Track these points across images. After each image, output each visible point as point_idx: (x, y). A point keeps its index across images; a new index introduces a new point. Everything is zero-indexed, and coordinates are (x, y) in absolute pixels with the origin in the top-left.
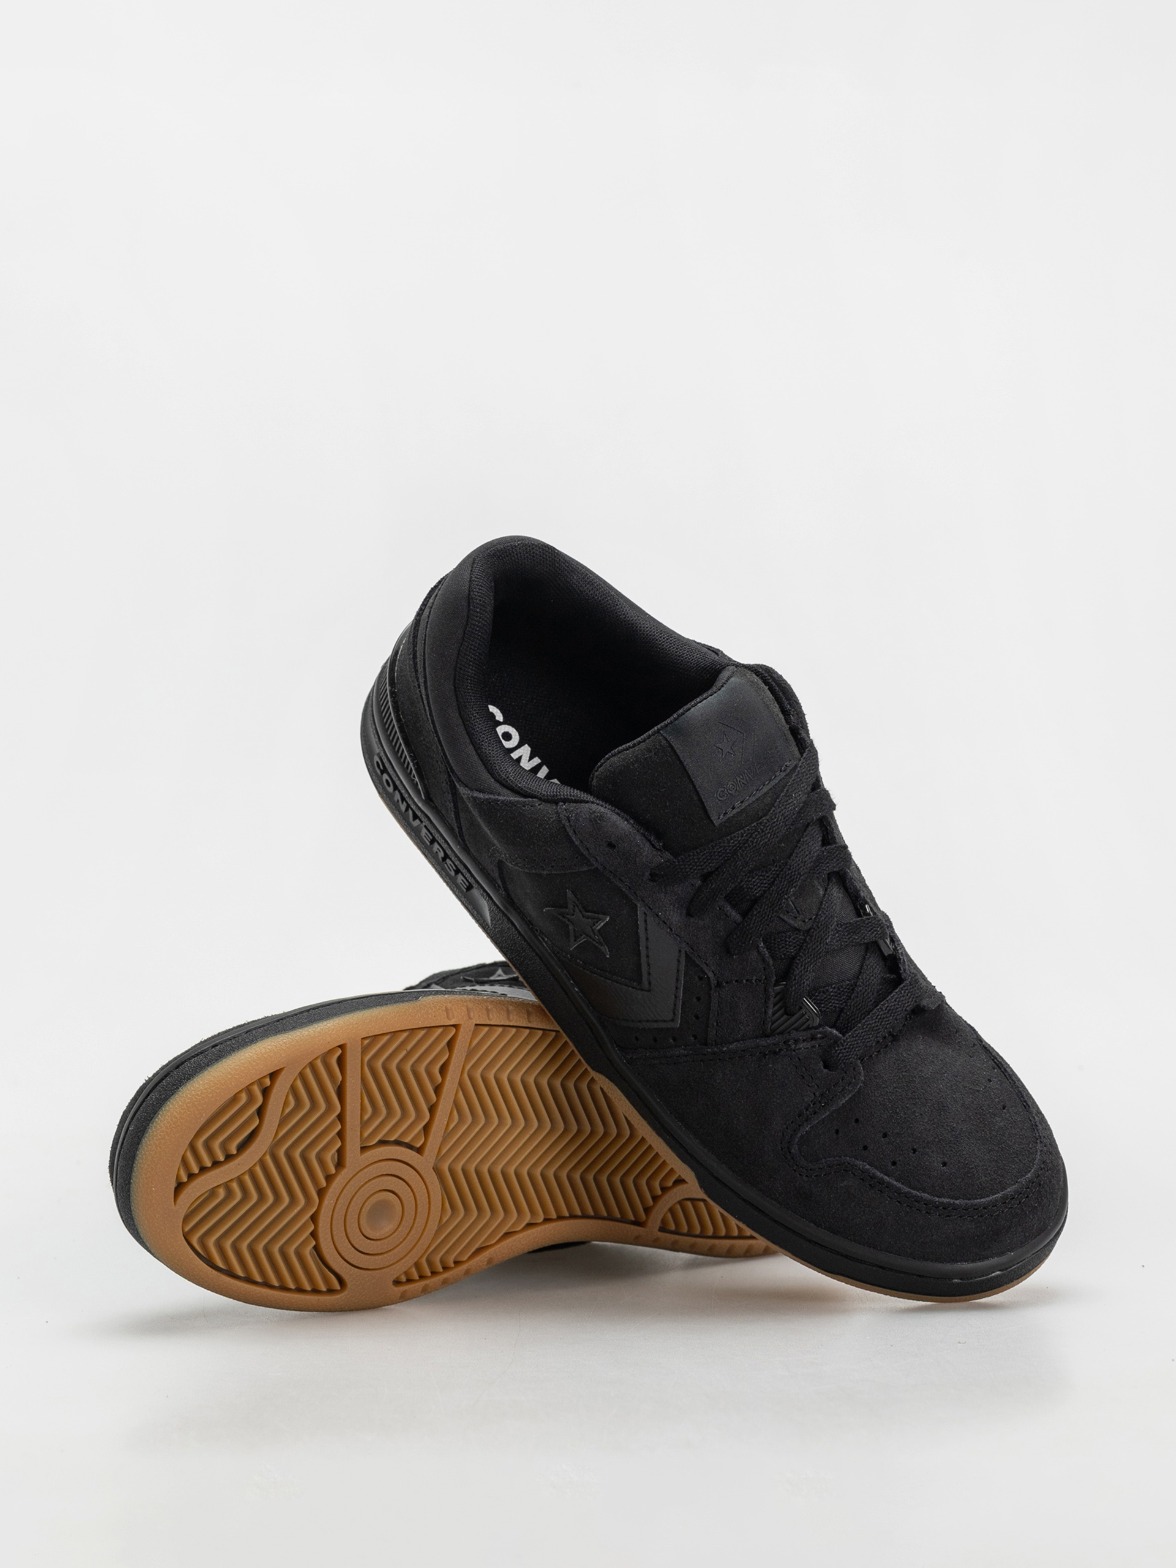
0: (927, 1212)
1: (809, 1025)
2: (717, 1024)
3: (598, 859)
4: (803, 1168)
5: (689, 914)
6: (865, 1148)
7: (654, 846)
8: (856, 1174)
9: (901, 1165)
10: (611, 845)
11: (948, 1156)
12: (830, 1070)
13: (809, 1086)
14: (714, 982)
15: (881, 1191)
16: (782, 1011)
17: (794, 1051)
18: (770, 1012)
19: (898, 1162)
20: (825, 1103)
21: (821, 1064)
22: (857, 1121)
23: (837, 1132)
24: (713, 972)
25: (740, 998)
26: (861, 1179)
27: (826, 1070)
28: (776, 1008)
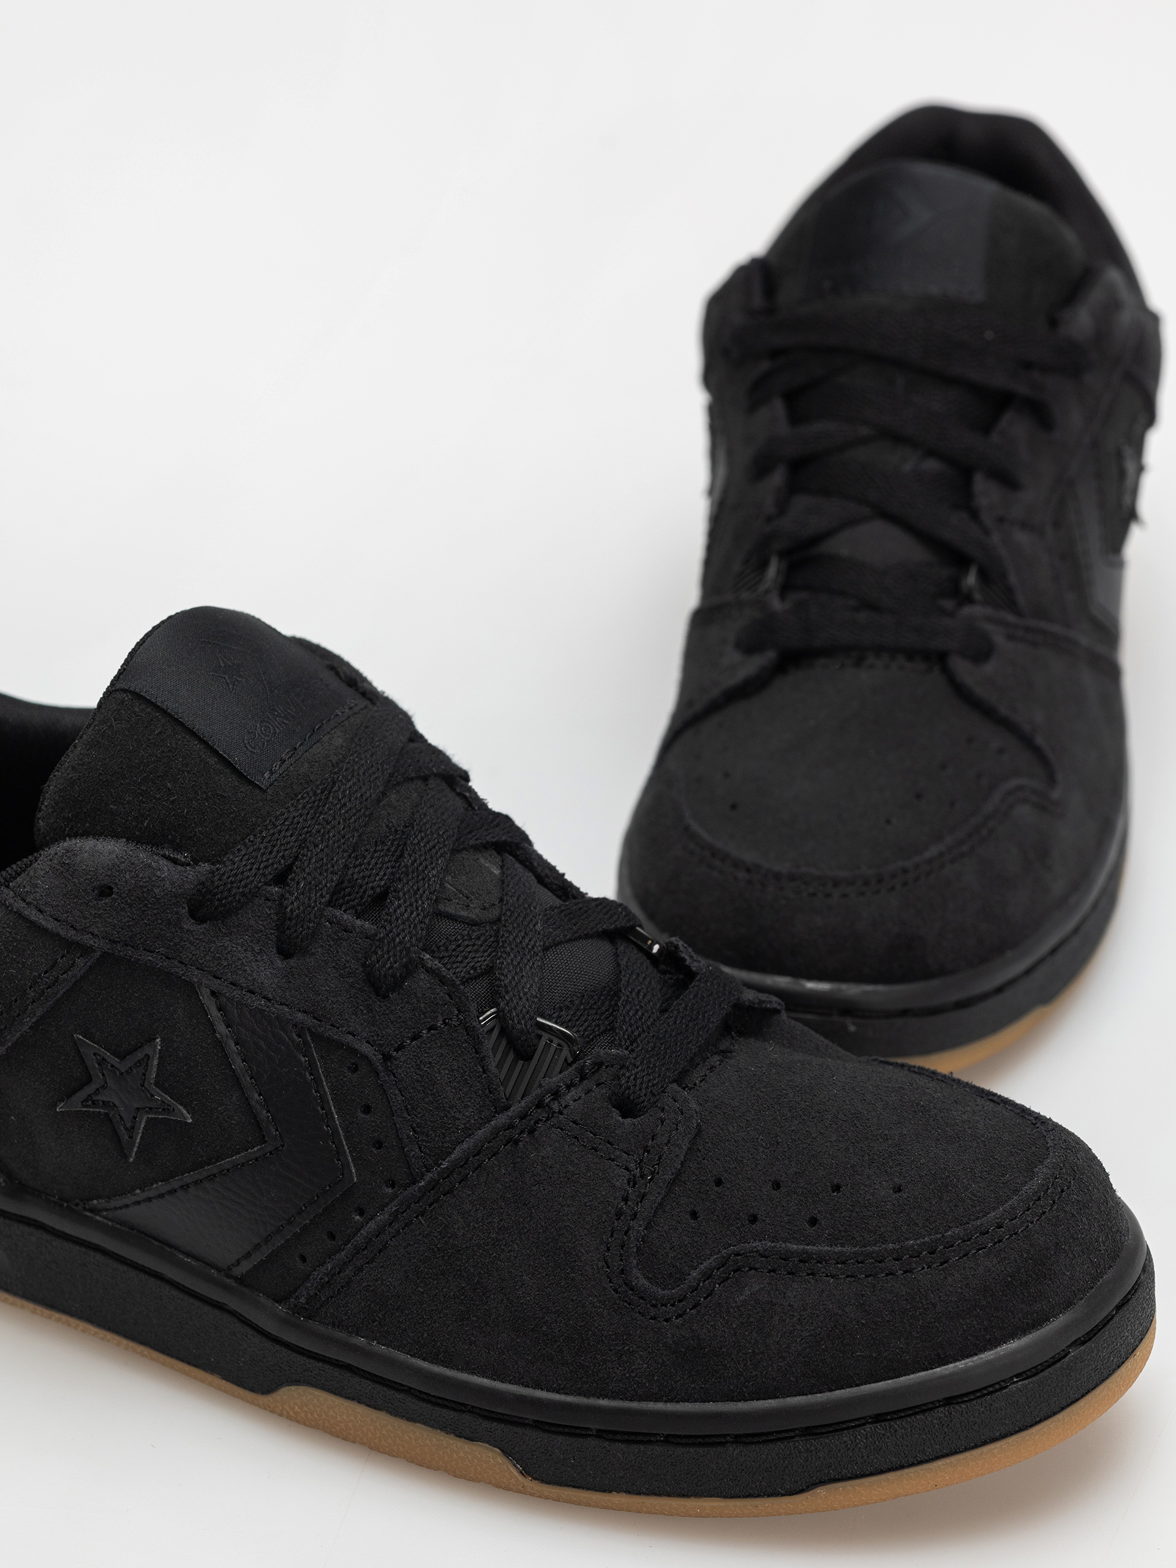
0: (905, 1272)
1: (566, 1060)
2: (414, 1131)
3: (96, 932)
4: (665, 1305)
5: (285, 953)
6: (754, 1219)
7: (175, 861)
8: (757, 1266)
9: (825, 1217)
10: (105, 891)
11: (898, 1174)
12: (635, 1117)
13: (613, 1160)
14: (376, 1058)
15: (812, 1274)
16: (511, 1056)
17: (561, 1113)
18: (492, 1067)
19: (819, 1217)
20: (652, 1173)
21: (616, 1114)
22: (719, 1182)
23: (694, 1215)
24: (368, 1042)
25: (430, 1063)
26: (770, 1272)
27: (629, 1120)
28: (499, 1055)
